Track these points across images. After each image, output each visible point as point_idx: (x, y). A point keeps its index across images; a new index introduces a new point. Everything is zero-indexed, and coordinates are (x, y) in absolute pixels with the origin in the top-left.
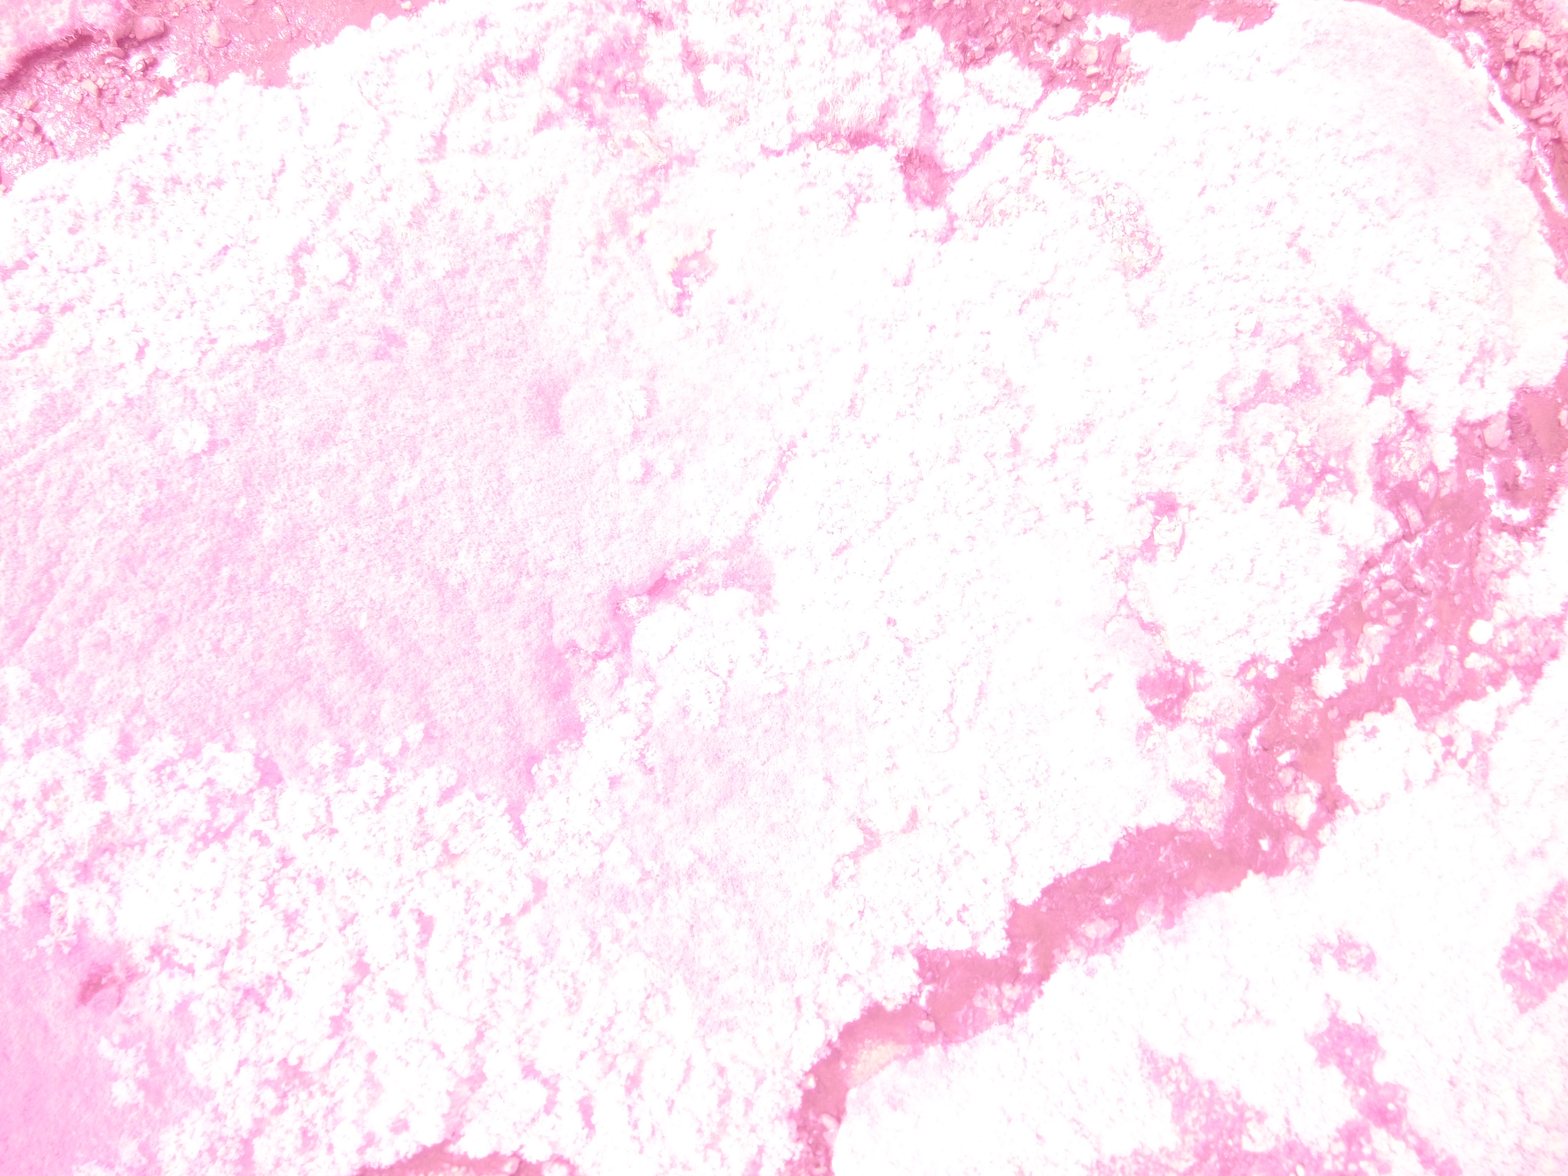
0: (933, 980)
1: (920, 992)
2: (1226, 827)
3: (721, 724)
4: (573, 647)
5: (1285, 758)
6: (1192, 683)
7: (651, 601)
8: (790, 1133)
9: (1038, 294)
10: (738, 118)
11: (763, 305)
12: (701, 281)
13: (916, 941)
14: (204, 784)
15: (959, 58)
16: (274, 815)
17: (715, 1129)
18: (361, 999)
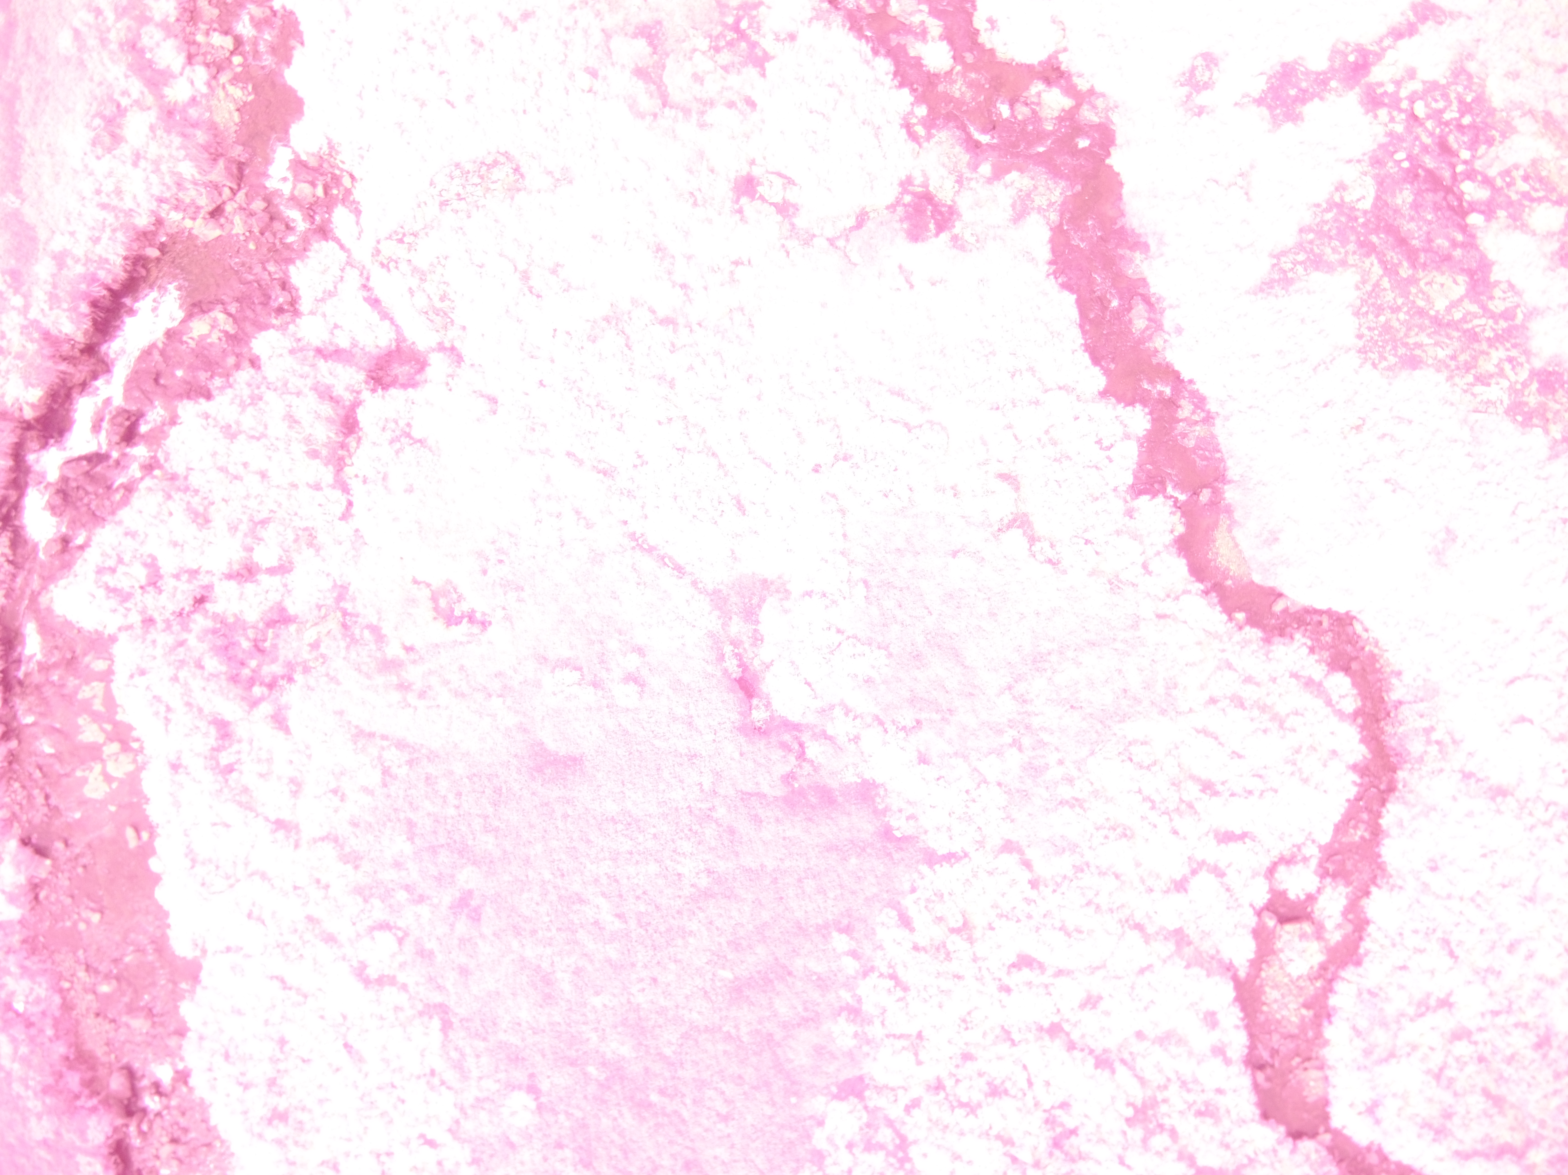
0: (1163, 483)
1: (1172, 497)
2: (1061, 178)
3: (887, 648)
4: (788, 778)
5: (1004, 110)
6: (920, 189)
7: (758, 697)
8: (1284, 644)
9: (525, 277)
10: (310, 537)
11: (493, 542)
12: (460, 598)
13: (1123, 494)
14: (851, 1152)
15: (287, 317)
16: (893, 1089)
17: (1266, 717)
18: (1083, 1036)
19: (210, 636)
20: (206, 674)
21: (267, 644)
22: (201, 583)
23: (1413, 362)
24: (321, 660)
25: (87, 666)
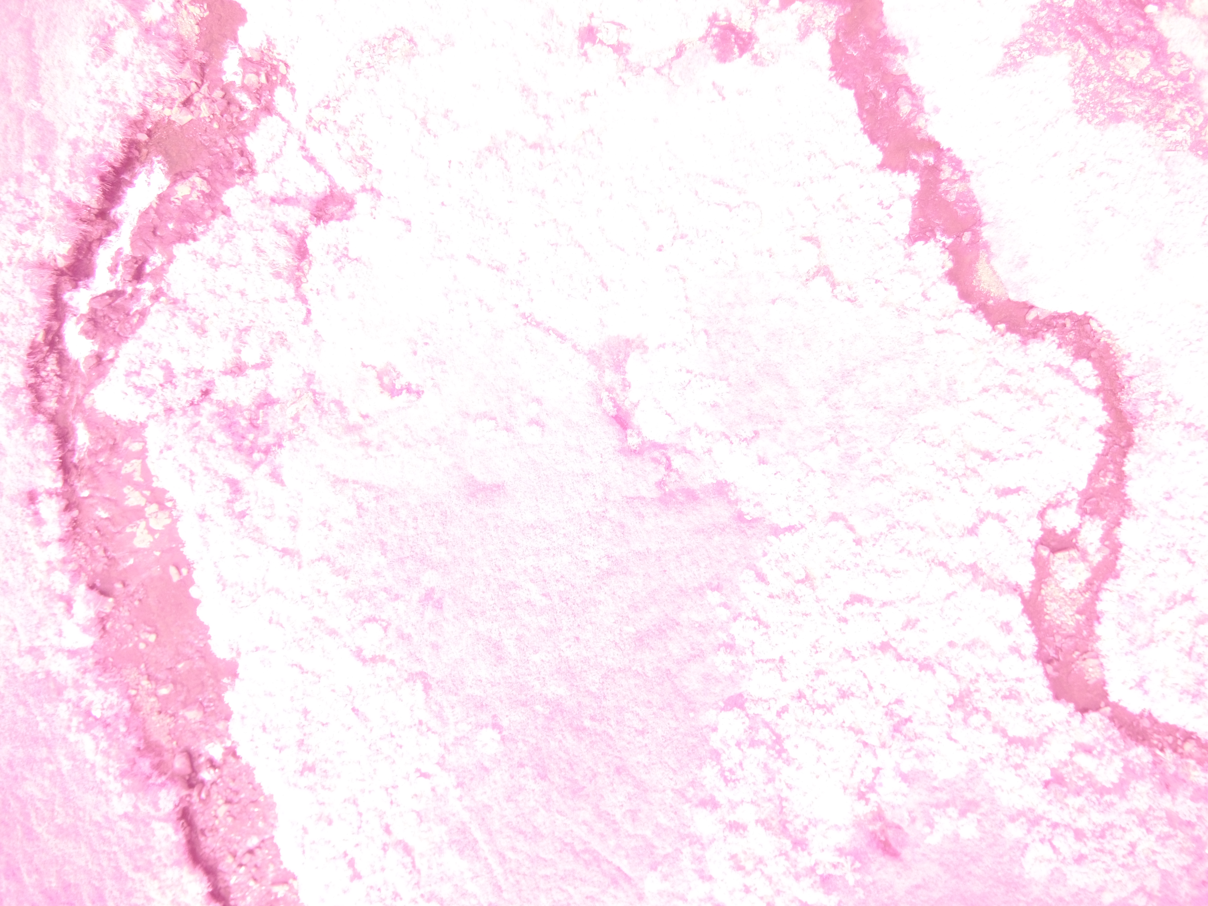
0: (932, 232)
1: (941, 241)
3: (727, 379)
4: (660, 484)
6: (724, 23)
7: (631, 428)
8: (1038, 343)
9: (424, 122)
10: (281, 338)
11: (419, 330)
12: (399, 375)
13: (902, 242)
14: (740, 748)
15: (247, 176)
16: (766, 701)
17: (1029, 397)
18: (907, 650)
19: (217, 418)
20: (217, 446)
21: (259, 422)
22: (205, 379)
23: (1117, 118)
24: (302, 429)
25: (127, 449)
